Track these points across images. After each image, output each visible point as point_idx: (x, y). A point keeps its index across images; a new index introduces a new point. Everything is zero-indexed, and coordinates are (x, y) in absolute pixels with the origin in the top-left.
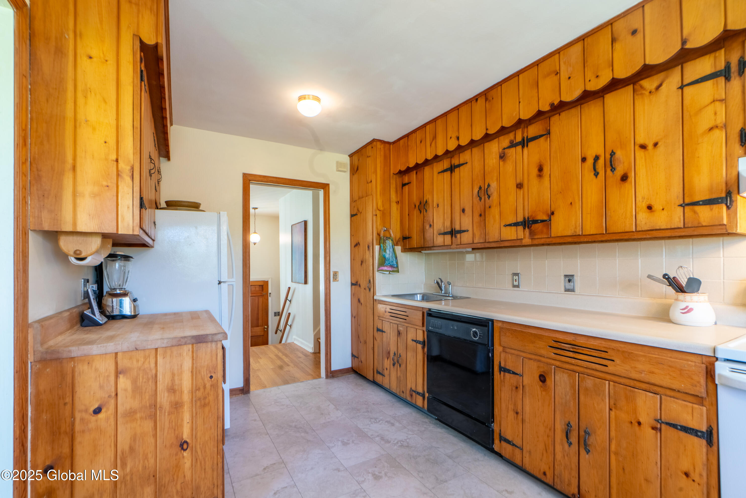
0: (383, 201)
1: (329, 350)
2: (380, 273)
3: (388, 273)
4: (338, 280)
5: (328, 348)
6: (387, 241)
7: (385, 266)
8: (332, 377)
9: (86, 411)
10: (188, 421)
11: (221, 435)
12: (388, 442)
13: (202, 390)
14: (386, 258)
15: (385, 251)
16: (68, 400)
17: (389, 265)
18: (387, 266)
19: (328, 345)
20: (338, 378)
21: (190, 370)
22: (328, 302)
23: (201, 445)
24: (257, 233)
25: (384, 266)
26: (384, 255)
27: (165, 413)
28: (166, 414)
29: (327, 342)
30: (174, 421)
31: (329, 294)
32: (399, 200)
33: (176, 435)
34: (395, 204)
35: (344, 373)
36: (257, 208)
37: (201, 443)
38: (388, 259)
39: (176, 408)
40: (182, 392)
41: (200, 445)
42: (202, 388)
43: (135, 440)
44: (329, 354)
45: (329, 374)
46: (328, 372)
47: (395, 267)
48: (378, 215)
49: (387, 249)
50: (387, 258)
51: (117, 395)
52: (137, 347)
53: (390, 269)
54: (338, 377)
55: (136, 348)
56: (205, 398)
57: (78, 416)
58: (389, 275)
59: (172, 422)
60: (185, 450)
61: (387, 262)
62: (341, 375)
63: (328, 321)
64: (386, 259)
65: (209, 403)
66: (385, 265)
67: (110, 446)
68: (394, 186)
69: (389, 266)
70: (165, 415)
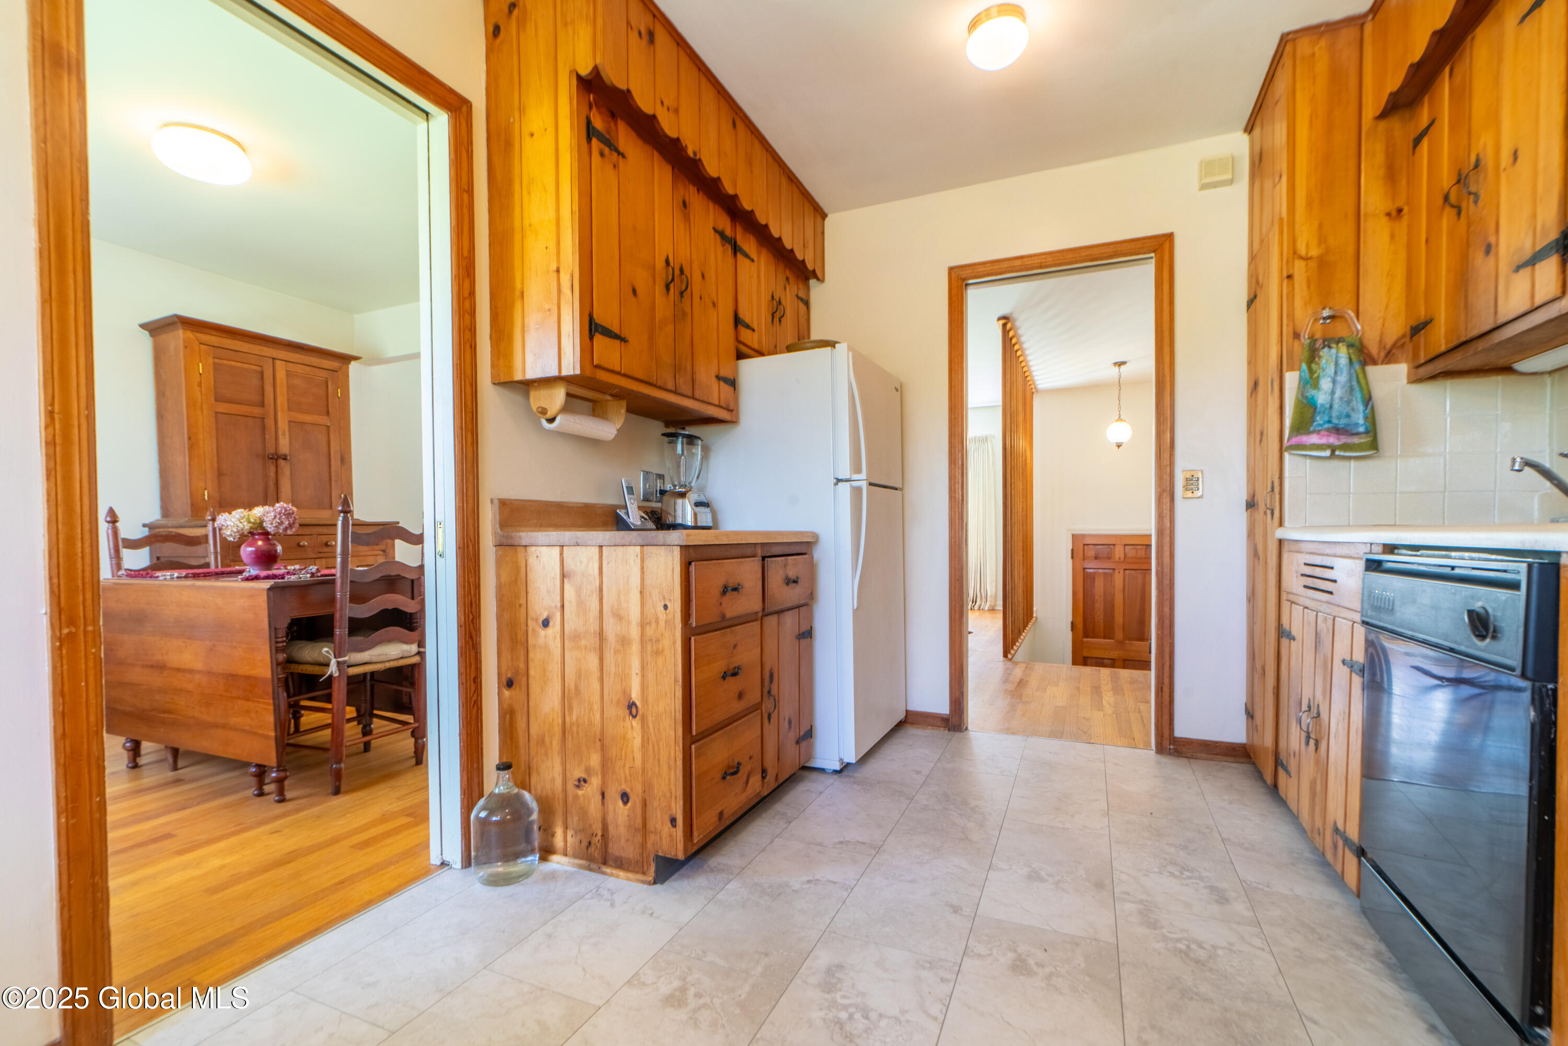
0: (1321, 226)
1: (1166, 681)
2: (1301, 459)
3: (1327, 453)
4: (1199, 493)
5: (1163, 674)
6: (1324, 352)
7: (1313, 432)
8: (1175, 754)
9: (536, 620)
10: (637, 672)
11: (679, 711)
12: (1154, 925)
13: (654, 625)
14: (1319, 406)
15: (1316, 385)
16: (523, 601)
17: (1326, 426)
18: (1318, 432)
19: (1163, 667)
20: (1192, 761)
21: (639, 589)
22: (1167, 554)
23: (653, 718)
24: (1125, 421)
25: (1309, 433)
26: (1313, 397)
27: (610, 649)
28: (612, 651)
29: (1163, 657)
30: (620, 665)
31: (1168, 532)
32: (1400, 203)
33: (623, 687)
34: (1384, 220)
35: (1217, 754)
36: (1124, 363)
37: (654, 715)
38: (1322, 409)
39: (623, 645)
40: (629, 622)
41: (652, 716)
42: (653, 621)
43: (580, 677)
44: (1166, 689)
45: (1166, 743)
46: (1162, 736)
47: (1358, 434)
48: (1297, 277)
49: (1324, 376)
50: (1322, 405)
51: (563, 606)
52: (579, 541)
53: (1332, 440)
54: (1192, 757)
55: (577, 543)
56: (658, 641)
57: (530, 623)
58: (1335, 463)
59: (619, 665)
60: (635, 717)
61: (1319, 420)
62: (1204, 755)
63: (1167, 603)
64: (1318, 410)
65: (663, 650)
66: (1312, 429)
67: (558, 677)
68: (1380, 158)
69: (1328, 430)
70: (610, 652)
